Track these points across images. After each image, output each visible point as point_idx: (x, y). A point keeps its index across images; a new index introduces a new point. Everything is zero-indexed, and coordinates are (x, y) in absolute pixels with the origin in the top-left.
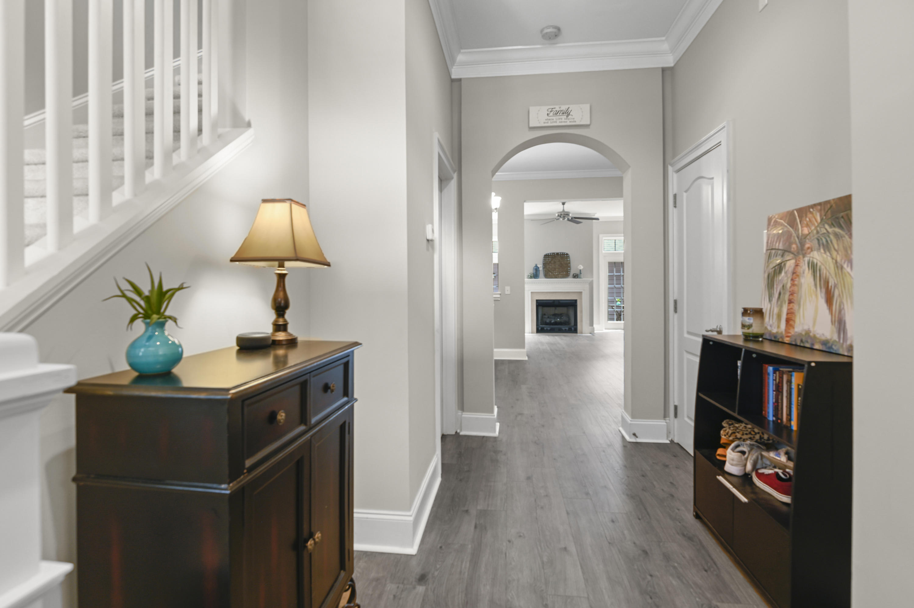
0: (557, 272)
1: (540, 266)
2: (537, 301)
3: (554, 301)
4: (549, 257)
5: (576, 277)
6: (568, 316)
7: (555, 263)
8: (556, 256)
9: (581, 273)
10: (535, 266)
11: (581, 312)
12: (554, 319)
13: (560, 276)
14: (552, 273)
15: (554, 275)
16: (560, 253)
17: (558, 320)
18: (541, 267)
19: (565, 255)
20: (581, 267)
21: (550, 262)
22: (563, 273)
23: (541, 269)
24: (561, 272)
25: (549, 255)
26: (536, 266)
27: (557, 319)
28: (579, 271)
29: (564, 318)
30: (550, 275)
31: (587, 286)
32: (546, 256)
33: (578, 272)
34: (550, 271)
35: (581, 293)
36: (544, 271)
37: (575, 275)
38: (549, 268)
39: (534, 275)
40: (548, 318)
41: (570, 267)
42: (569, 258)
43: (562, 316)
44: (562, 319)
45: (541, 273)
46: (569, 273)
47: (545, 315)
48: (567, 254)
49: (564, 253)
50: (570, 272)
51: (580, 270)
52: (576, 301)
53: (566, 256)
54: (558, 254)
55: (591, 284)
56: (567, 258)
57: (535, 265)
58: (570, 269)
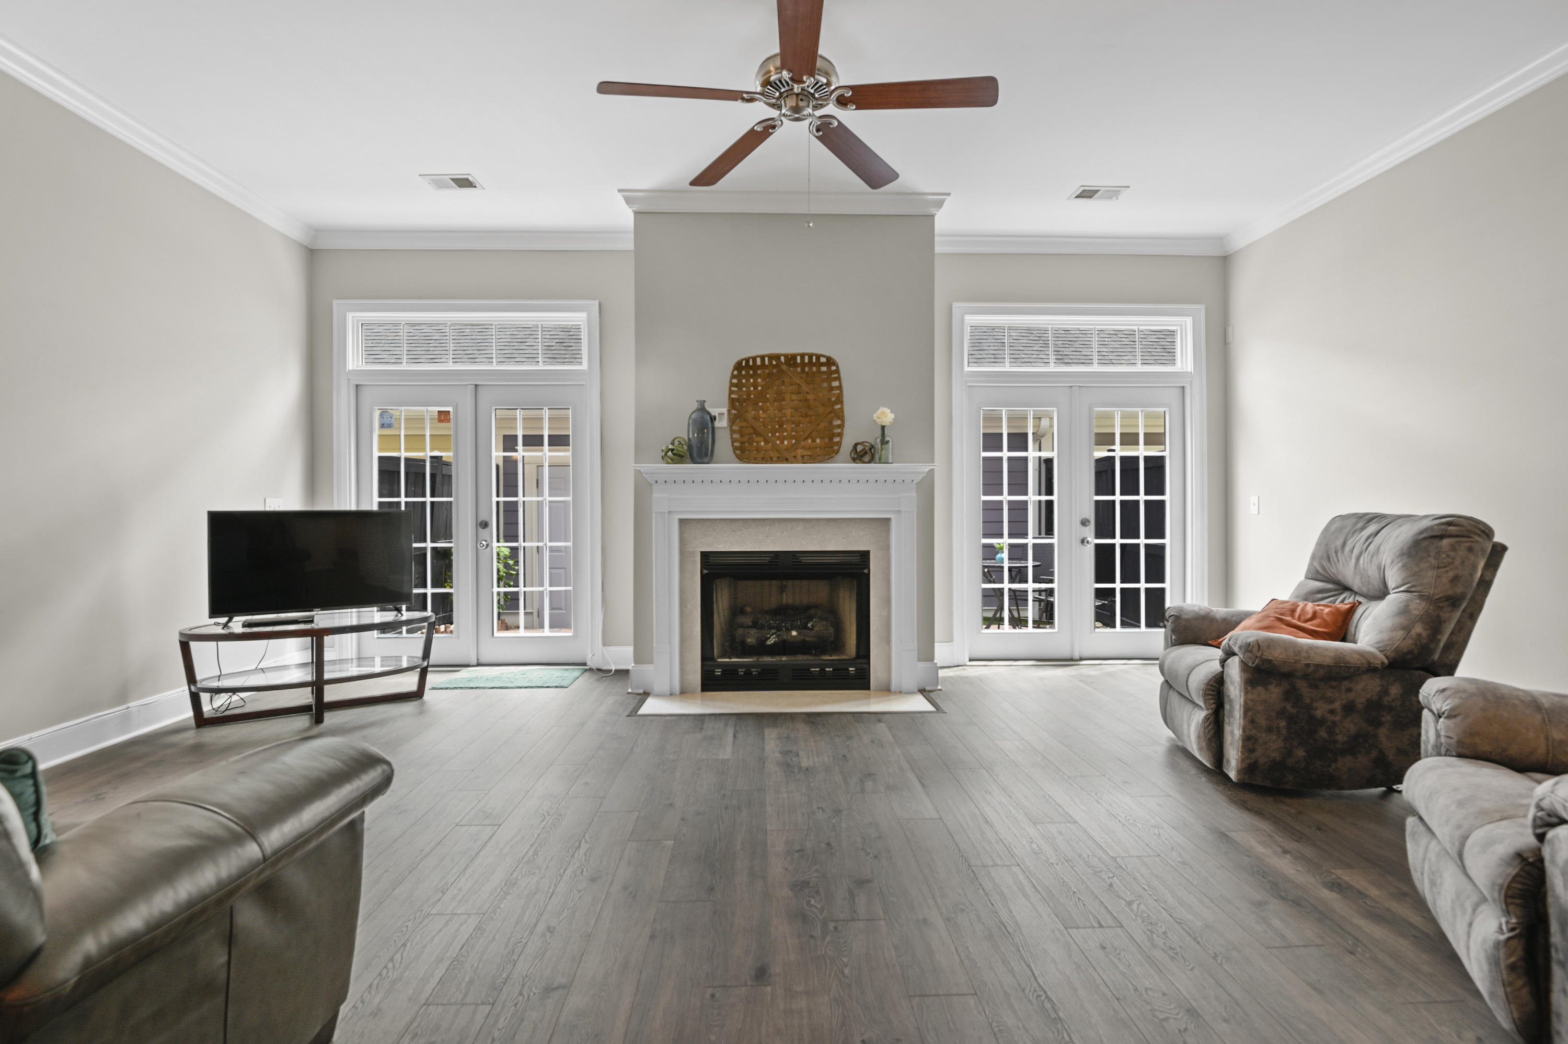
0: (790, 437)
1: (720, 410)
2: (705, 556)
3: (777, 554)
4: (755, 376)
5: (867, 458)
6: (833, 615)
7: (780, 397)
8: (784, 367)
9: (884, 442)
10: (697, 410)
11: (887, 601)
12: (779, 629)
13: (800, 452)
14: (766, 442)
15: (776, 449)
16: (803, 356)
17: (794, 633)
18: (721, 414)
19: (823, 364)
20: (886, 416)
21: (761, 396)
22: (814, 441)
23: (722, 423)
24: (806, 439)
25: (755, 367)
26: (702, 409)
27: (789, 630)
28: (879, 433)
29: (818, 627)
30: (758, 449)
31: (909, 500)
32: (744, 368)
33: (872, 437)
34: (758, 434)
35: (885, 523)
36: (732, 432)
37: (859, 448)
38: (756, 418)
39: (690, 447)
40: (755, 625)
41: (840, 415)
42: (839, 379)
43: (810, 619)
44: (811, 629)
45: (724, 443)
46: (837, 439)
47: (742, 612)
48: (830, 362)
49: (818, 357)
50: (840, 435)
51: (883, 428)
52: (865, 555)
53: (824, 369)
54: (791, 359)
55: (926, 488)
56: (830, 380)
57: (695, 406)
58: (841, 426)
